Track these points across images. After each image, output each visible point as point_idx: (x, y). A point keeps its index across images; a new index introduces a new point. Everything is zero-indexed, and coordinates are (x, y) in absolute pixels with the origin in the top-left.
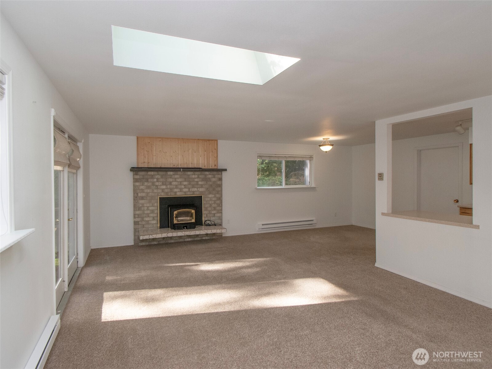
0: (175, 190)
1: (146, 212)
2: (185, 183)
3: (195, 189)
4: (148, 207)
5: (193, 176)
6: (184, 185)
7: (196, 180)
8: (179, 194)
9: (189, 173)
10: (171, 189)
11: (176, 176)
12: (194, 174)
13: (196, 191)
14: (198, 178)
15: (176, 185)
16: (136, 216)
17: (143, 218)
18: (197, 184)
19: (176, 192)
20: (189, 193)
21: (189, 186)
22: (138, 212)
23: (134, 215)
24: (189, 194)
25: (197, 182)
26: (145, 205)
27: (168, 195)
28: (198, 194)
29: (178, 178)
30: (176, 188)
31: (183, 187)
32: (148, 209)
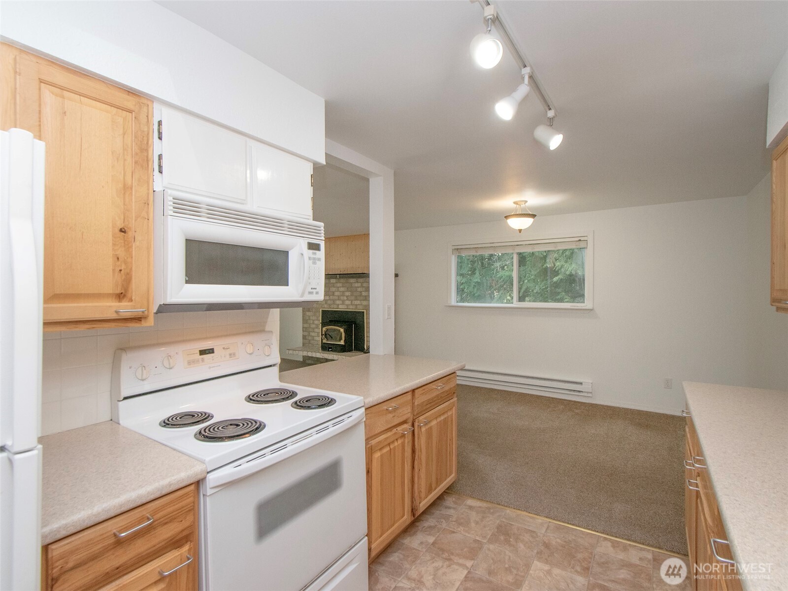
0: (338, 302)
1: (313, 326)
2: (348, 294)
3: (358, 302)
4: (313, 320)
5: (356, 285)
6: (347, 297)
7: (359, 289)
8: (342, 308)
9: (352, 280)
10: (334, 300)
11: (339, 285)
12: (357, 282)
13: (359, 305)
14: (362, 286)
15: (339, 296)
16: (304, 330)
17: (309, 332)
18: (361, 295)
19: (338, 305)
20: (351, 307)
21: (353, 298)
22: (306, 326)
23: (303, 328)
24: (351, 309)
25: (361, 292)
26: (311, 318)
27: (331, 308)
28: (361, 308)
29: (340, 287)
30: (338, 300)
31: (345, 298)
32: (313, 323)
